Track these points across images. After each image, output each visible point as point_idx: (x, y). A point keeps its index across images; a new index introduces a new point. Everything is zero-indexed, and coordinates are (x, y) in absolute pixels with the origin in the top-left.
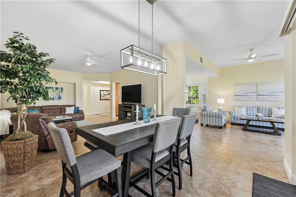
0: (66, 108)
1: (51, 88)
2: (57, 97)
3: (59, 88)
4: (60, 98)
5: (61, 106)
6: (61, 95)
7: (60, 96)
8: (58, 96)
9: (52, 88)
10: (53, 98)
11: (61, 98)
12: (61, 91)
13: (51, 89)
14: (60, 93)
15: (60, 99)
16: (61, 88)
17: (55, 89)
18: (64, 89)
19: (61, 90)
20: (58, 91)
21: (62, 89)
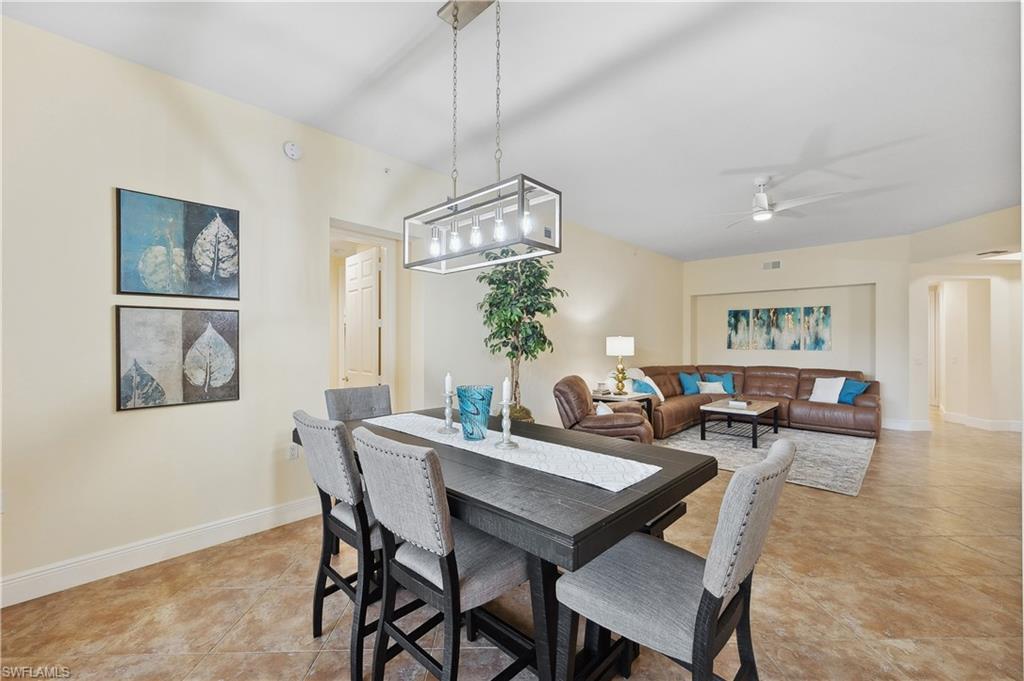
0: (817, 379)
1: (789, 310)
2: (808, 342)
3: (815, 309)
4: (818, 343)
5: (803, 370)
6: (824, 334)
7: (821, 335)
8: (813, 337)
9: (793, 310)
10: (797, 343)
11: (823, 342)
12: (823, 318)
13: (789, 313)
14: (821, 327)
15: (821, 349)
16: (822, 310)
17: (801, 315)
18: (833, 312)
19: (822, 315)
20: (812, 319)
21: (826, 310)
